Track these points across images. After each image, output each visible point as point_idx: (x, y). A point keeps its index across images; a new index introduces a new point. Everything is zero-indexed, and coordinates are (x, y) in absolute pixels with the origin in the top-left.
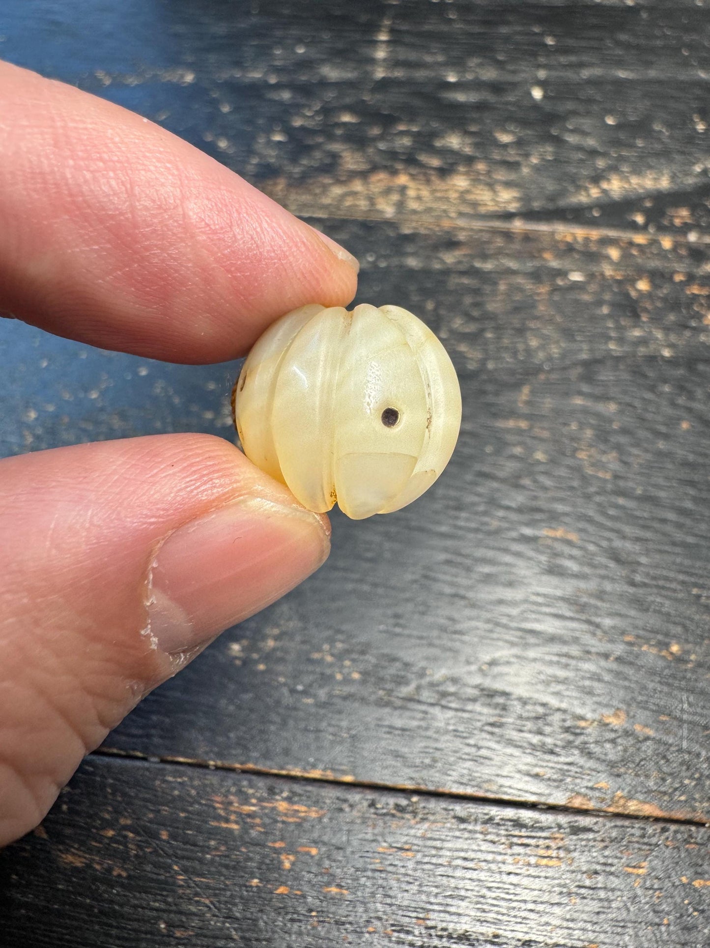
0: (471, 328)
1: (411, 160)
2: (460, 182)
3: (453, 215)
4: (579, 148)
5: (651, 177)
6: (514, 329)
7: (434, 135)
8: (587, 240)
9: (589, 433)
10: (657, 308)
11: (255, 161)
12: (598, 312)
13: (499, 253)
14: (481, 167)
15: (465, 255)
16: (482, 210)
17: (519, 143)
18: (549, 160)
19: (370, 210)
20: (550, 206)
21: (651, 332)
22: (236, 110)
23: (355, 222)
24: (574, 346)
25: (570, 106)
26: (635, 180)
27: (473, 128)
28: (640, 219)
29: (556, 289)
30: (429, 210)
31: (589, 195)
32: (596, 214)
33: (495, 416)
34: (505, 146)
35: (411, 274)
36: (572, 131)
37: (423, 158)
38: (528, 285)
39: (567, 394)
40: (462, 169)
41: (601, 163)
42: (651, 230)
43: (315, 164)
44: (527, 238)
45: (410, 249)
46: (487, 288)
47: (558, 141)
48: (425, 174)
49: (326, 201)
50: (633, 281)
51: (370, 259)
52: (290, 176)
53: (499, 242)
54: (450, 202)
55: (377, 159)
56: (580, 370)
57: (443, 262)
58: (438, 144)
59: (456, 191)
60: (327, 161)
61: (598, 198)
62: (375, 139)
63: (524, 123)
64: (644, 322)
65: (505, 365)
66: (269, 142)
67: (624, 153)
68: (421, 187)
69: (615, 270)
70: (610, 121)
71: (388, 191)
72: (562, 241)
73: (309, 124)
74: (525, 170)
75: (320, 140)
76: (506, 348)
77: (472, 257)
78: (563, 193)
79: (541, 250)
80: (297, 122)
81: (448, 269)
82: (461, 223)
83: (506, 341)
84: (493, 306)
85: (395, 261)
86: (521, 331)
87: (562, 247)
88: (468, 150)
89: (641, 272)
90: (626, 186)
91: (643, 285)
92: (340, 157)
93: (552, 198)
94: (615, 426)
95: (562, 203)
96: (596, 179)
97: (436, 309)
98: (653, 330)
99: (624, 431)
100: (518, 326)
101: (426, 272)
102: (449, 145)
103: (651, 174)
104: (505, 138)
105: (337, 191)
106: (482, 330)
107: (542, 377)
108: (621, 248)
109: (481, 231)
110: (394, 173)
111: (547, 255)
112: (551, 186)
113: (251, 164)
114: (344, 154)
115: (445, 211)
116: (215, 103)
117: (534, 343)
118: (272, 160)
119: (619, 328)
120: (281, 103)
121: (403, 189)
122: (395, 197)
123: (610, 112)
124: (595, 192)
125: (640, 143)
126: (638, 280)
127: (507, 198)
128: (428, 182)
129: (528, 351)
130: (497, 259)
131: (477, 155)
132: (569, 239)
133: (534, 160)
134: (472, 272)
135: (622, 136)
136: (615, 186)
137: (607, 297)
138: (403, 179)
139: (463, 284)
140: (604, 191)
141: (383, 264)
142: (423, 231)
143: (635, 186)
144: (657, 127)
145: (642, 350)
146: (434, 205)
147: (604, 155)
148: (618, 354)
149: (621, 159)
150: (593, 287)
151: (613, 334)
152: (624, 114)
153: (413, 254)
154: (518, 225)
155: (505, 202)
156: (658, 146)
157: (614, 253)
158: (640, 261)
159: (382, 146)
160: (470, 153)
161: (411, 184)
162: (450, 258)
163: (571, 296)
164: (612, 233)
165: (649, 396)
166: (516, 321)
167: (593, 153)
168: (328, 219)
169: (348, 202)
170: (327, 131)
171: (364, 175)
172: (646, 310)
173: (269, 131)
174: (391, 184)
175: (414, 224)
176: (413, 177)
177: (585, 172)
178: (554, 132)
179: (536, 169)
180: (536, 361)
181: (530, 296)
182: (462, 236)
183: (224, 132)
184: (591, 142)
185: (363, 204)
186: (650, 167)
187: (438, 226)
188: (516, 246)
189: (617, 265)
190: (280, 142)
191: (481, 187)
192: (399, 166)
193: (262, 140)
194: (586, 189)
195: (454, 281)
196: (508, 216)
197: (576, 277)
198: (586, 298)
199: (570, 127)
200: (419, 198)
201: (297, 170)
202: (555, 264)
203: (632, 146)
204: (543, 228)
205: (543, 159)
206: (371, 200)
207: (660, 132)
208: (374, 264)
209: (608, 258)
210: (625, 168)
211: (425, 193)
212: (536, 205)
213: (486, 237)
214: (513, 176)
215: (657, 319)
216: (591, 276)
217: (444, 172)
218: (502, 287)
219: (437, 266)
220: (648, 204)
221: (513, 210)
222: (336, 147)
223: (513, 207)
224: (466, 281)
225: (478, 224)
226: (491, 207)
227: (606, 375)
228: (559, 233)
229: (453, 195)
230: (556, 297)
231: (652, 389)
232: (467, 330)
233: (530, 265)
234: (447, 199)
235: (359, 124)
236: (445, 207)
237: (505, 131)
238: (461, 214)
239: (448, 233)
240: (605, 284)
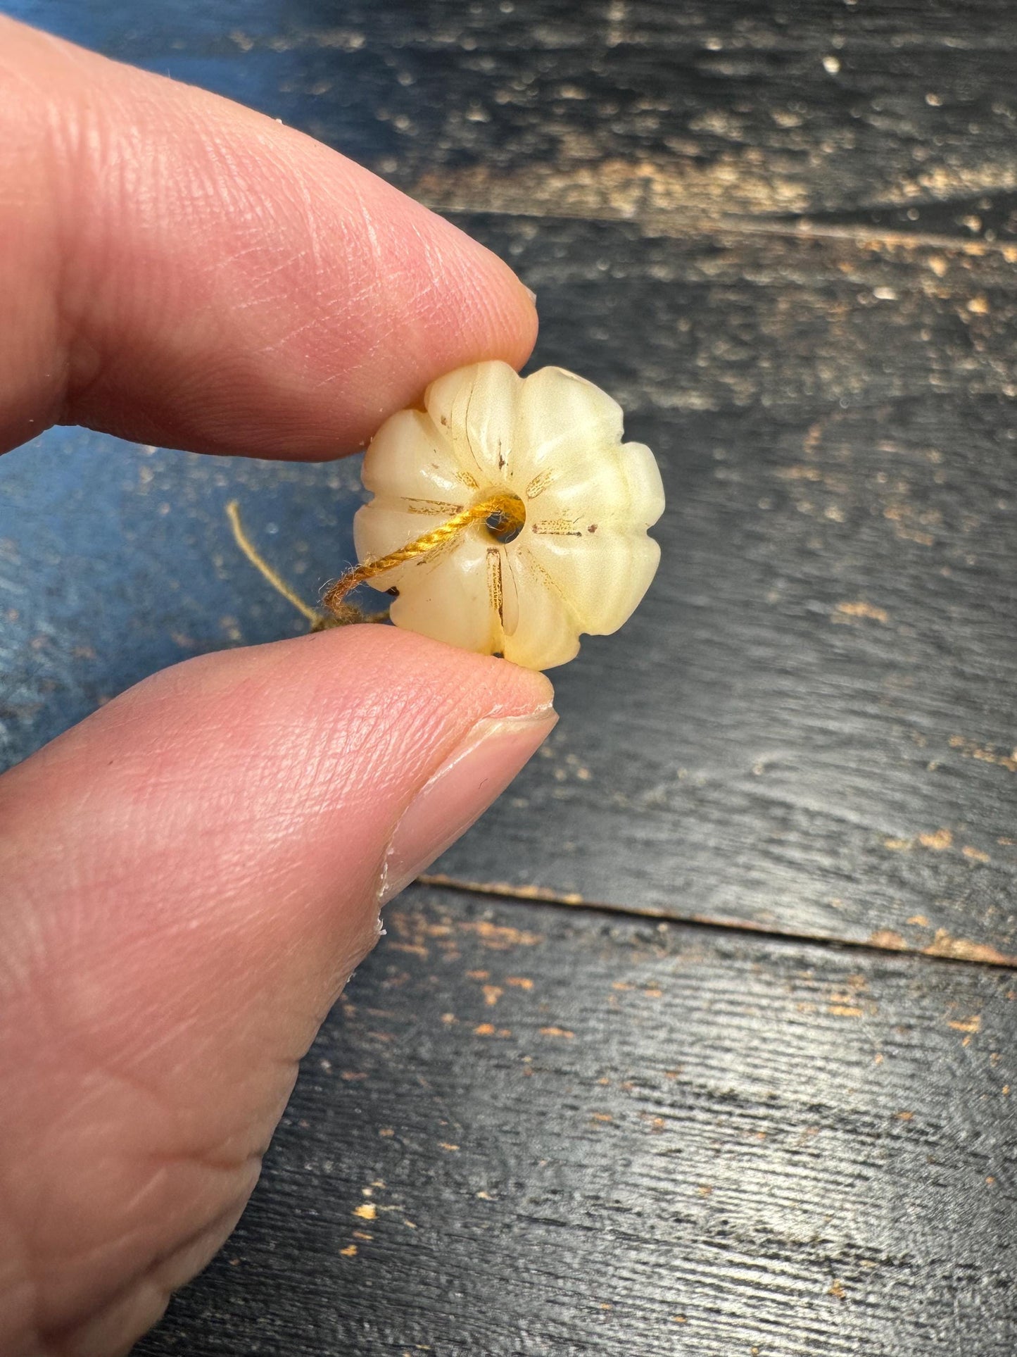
0: (740, 355)
1: (657, 147)
2: (726, 175)
3: (715, 216)
4: (890, 135)
5: (989, 172)
6: (798, 357)
7: (689, 115)
8: (900, 248)
9: (902, 488)
10: (998, 335)
11: (445, 145)
12: (915, 338)
13: (779, 262)
14: (753, 156)
15: (730, 265)
16: (756, 210)
17: (806, 127)
18: (848, 150)
19: (601, 209)
20: (849, 206)
21: (989, 365)
22: (419, 83)
23: (583, 222)
24: (883, 381)
25: (878, 81)
26: (966, 176)
27: (743, 108)
28: (973, 224)
29: (856, 309)
30: (681, 209)
31: (903, 195)
32: (913, 217)
33: (774, 463)
34: (787, 131)
35: (657, 287)
36: (879, 113)
37: (675, 144)
38: (818, 304)
39: (871, 439)
40: (727, 158)
41: (919, 154)
42: (990, 239)
43: (527, 150)
44: (817, 245)
45: (656, 255)
46: (762, 307)
47: (860, 126)
48: (677, 165)
49: (542, 196)
50: (964, 301)
51: (603, 268)
52: (493, 165)
53: (779, 249)
54: (709, 199)
55: (612, 145)
56: (889, 409)
57: (702, 273)
58: (695, 126)
59: (719, 186)
60: (544, 147)
61: (914, 197)
62: (608, 120)
63: (812, 102)
64: (978, 353)
65: (785, 401)
66: (465, 122)
67: (953, 142)
68: (671, 181)
69: (937, 287)
70: (933, 101)
71: (626, 185)
72: (866, 250)
73: (518, 100)
74: (815, 162)
75: (534, 120)
76: (788, 382)
77: (740, 267)
78: (867, 190)
79: (834, 262)
80: (503, 98)
81: (709, 282)
82: (725, 225)
83: (788, 373)
84: (771, 328)
85: (636, 271)
86: (809, 360)
87: (867, 257)
88: (735, 135)
89: (974, 290)
90: (955, 183)
91: (977, 307)
92: (562, 142)
93: (852, 196)
94: (939, 480)
95: (866, 203)
96: (914, 173)
97: (691, 332)
98: (992, 363)
99: (949, 487)
100: (804, 354)
101: (679, 285)
102: (710, 128)
103: (989, 168)
104: (787, 121)
105: (557, 183)
106: (754, 360)
107: (837, 417)
108: (948, 260)
109: (752, 235)
110: (634, 161)
111: (845, 268)
112: (849, 182)
113: (441, 149)
114: (567, 138)
115: (704, 211)
116: (391, 74)
117: (826, 375)
118: (469, 145)
119: (945, 359)
120: (480, 75)
121: (647, 183)
122: (636, 193)
123: (934, 91)
124: (910, 190)
125: (974, 129)
126: (970, 299)
127: (789, 195)
128: (681, 174)
129: (819, 386)
130: (776, 270)
131: (748, 141)
132: (875, 248)
133: (828, 150)
134: (742, 286)
135: (949, 120)
136: (940, 183)
137: (928, 320)
138: (646, 170)
139: (729, 300)
140: (925, 190)
141: (619, 275)
142: (674, 235)
143: (968, 184)
144: (998, 110)
145: (976, 388)
146: (690, 204)
147: (924, 143)
148: (944, 391)
149: (948, 149)
150: (908, 308)
151: (935, 366)
152: (951, 92)
153: (663, 263)
154: (804, 229)
155: (785, 202)
156: (999, 134)
157: (938, 266)
158: (973, 276)
159: (618, 128)
160: (739, 140)
161: (658, 177)
162: (711, 268)
163: (878, 318)
164: (935, 241)
165: (987, 444)
166: (801, 348)
167: (909, 141)
168: (543, 218)
169: (572, 197)
170: (544, 109)
171: (593, 165)
172: (981, 337)
173: (464, 108)
174: (631, 177)
175: (662, 226)
176: (661, 168)
177: (897, 165)
178: (855, 114)
179: (830, 160)
180: (830, 397)
181: (822, 317)
182: (727, 242)
183: (403, 108)
184: (906, 127)
185: (592, 200)
186: (988, 160)
187: (696, 229)
188: (802, 255)
189: (940, 281)
190: (478, 123)
191: (753, 181)
192: (640, 154)
193: (454, 120)
194: (900, 187)
195: (716, 297)
196: (791, 218)
197: (885, 294)
198: (898, 320)
199: (878, 109)
200: (668, 194)
201: (502, 157)
202: (855, 278)
203: (961, 133)
204: (839, 233)
205: (840, 148)
206: (604, 196)
207: (1003, 116)
208: (608, 274)
209: (929, 271)
210: (953, 161)
211: (677, 188)
212: (830, 205)
213: (760, 243)
214: (798, 169)
215: (996, 348)
216: (905, 294)
217: (703, 162)
218: (783, 306)
219: (693, 278)
220: (985, 206)
221: (797, 211)
222: (555, 129)
223: (797, 207)
224: (732, 297)
225: (748, 228)
226: (769, 206)
227: (926, 417)
228: (861, 241)
229: (716, 191)
230: (858, 320)
231: (990, 434)
232: (733, 358)
233: (820, 279)
234: (708, 196)
235: (588, 100)
236: (703, 206)
237: (787, 111)
238: (726, 215)
239: (708, 237)
240: (925, 303)
